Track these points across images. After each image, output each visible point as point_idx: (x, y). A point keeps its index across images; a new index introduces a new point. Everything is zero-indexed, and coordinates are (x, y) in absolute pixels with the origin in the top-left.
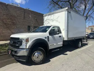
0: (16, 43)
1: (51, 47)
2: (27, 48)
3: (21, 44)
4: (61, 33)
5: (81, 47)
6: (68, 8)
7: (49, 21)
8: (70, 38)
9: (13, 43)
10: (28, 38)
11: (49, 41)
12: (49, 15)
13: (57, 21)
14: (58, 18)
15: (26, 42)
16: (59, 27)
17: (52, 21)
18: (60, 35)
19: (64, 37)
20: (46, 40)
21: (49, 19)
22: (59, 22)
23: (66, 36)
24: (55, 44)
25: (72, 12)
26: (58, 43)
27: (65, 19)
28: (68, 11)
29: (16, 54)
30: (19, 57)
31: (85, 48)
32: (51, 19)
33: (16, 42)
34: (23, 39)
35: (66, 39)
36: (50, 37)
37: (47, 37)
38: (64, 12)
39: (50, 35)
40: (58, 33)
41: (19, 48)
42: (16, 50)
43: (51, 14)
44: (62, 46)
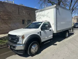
0: (13, 40)
1: (43, 40)
2: (23, 43)
3: (18, 41)
4: (51, 27)
5: (68, 37)
6: (56, 6)
7: (40, 16)
8: (59, 31)
9: (11, 39)
10: (24, 35)
11: (41, 35)
12: (40, 11)
13: (47, 16)
14: (48, 14)
15: (22, 38)
18: (50, 29)
19: (54, 30)
20: (39, 34)
21: (40, 15)
22: (49, 17)
23: (55, 30)
24: (46, 37)
25: (59, 8)
26: (49, 36)
27: (54, 15)
28: (56, 8)
29: (14, 49)
31: (71, 38)
34: (20, 36)
35: (55, 32)
36: (42, 32)
37: (39, 32)
39: (42, 30)
40: (48, 28)
41: (17, 44)
42: (14, 45)
43: (42, 11)
44: (52, 38)
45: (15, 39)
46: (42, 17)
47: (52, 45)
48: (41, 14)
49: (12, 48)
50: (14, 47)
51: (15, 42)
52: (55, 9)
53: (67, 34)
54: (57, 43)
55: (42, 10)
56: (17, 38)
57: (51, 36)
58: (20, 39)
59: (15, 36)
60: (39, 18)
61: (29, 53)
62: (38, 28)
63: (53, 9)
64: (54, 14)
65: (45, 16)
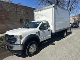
3: (16, 41)
4: (49, 27)
6: (55, 5)
7: (39, 16)
8: (57, 30)
10: (22, 35)
11: (39, 35)
13: (46, 16)
14: (46, 13)
15: (20, 39)
17: (41, 16)
18: (49, 28)
19: (52, 30)
20: (37, 34)
21: (38, 14)
22: (48, 17)
24: (45, 37)
26: (48, 36)
31: (69, 37)
32: (41, 14)
34: (17, 36)
35: (54, 32)
39: (40, 30)
41: (14, 44)
45: (12, 39)
46: (40, 17)
47: (51, 45)
48: (39, 14)
49: (10, 48)
50: (12, 48)
51: (12, 43)
53: (65, 33)
54: (56, 42)
55: (41, 9)
56: (14, 39)
58: (18, 39)
59: (13, 36)
60: (38, 17)
61: (27, 54)
62: (36, 27)
63: (52, 9)
65: (44, 16)
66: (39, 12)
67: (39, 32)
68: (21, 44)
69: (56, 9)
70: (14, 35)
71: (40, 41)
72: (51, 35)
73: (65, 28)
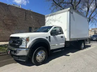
2: (27, 48)
3: (21, 44)
6: (70, 9)
8: (73, 39)
10: (29, 37)
11: (50, 41)
12: (51, 16)
13: (59, 21)
14: (60, 18)
15: (26, 41)
16: (60, 28)
17: (54, 21)
19: (66, 38)
20: (48, 40)
21: (50, 20)
23: (68, 37)
24: (56, 45)
26: (60, 44)
29: (15, 54)
30: (19, 56)
33: (16, 42)
35: (68, 40)
36: (52, 37)
37: (48, 37)
38: (66, 13)
40: (59, 33)
41: (19, 48)
43: (53, 15)
46: (52, 22)
47: (64, 56)
48: (52, 19)
50: (15, 52)
52: (69, 12)
53: (83, 44)
57: (62, 45)
60: (49, 23)
64: (67, 18)
65: (56, 21)
66: (52, 17)
67: (50, 37)
68: (26, 48)
69: (71, 13)
70: (19, 37)
71: (51, 49)
72: (64, 44)
73: (82, 38)
